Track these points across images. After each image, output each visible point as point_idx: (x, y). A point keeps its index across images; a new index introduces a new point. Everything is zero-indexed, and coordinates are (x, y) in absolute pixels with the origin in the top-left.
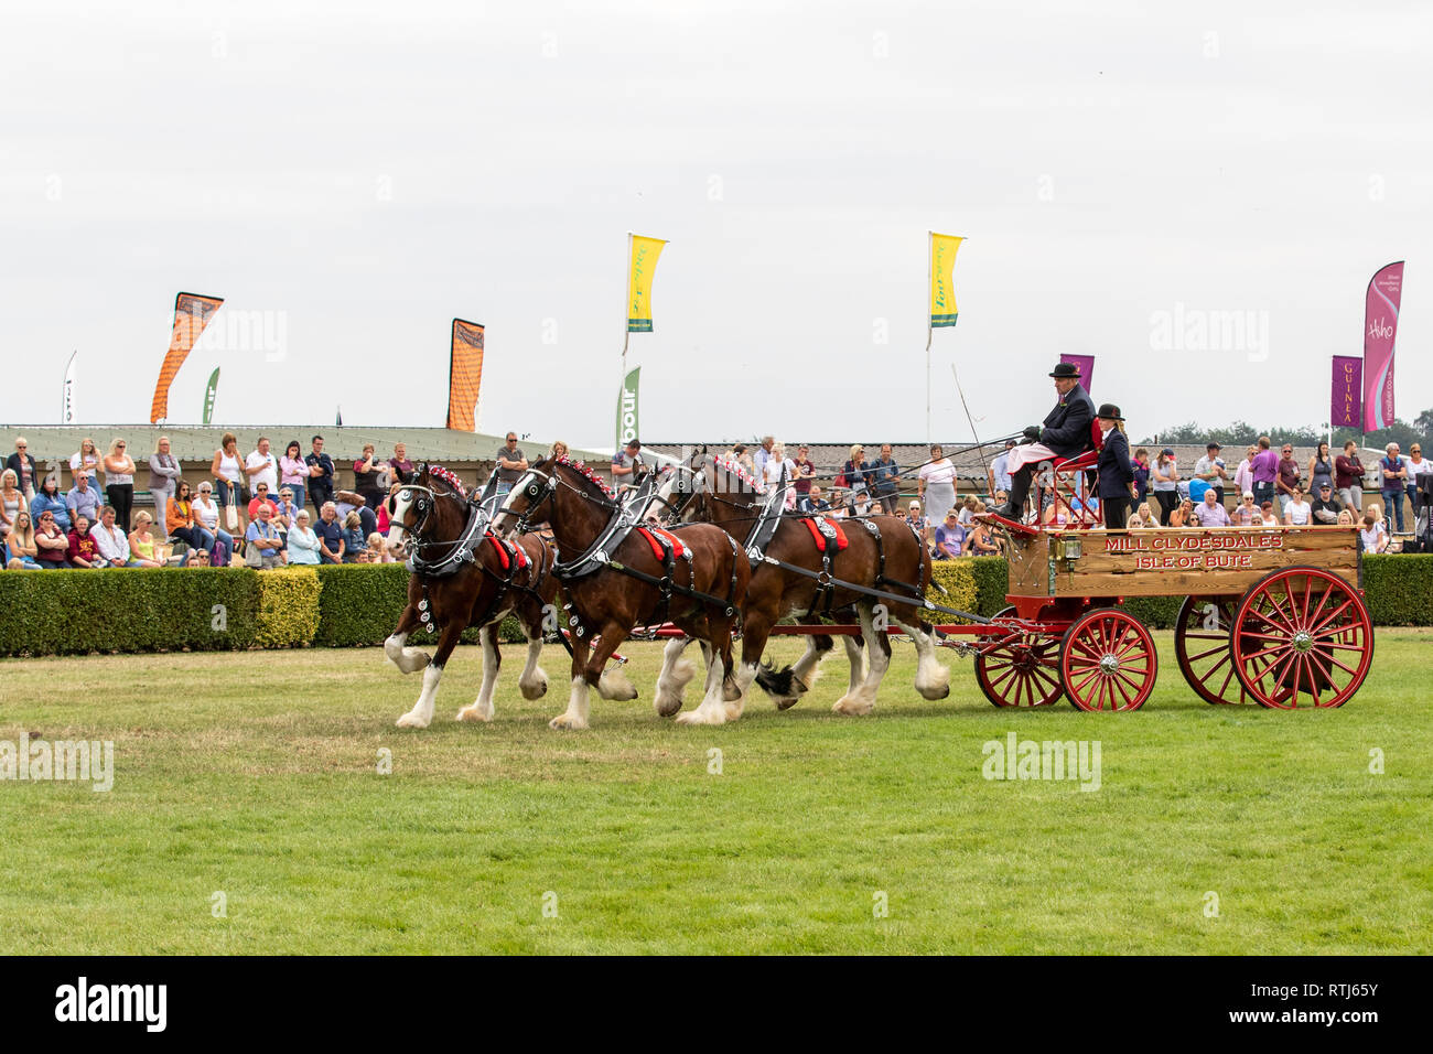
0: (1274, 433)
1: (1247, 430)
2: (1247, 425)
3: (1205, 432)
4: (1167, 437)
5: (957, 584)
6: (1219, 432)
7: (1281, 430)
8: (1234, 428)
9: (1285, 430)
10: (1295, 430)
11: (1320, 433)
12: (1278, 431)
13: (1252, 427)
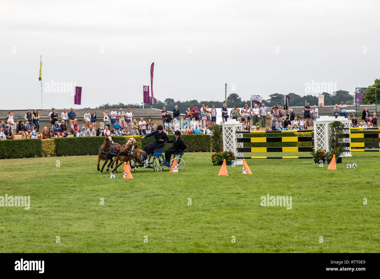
0: (129, 105)
1: (122, 104)
2: (122, 103)
3: (112, 105)
4: (102, 106)
5: (50, 145)
6: (115, 105)
7: (131, 104)
8: (119, 104)
9: (132, 104)
10: (134, 104)
11: (140, 105)
12: (130, 104)
13: (123, 104)
